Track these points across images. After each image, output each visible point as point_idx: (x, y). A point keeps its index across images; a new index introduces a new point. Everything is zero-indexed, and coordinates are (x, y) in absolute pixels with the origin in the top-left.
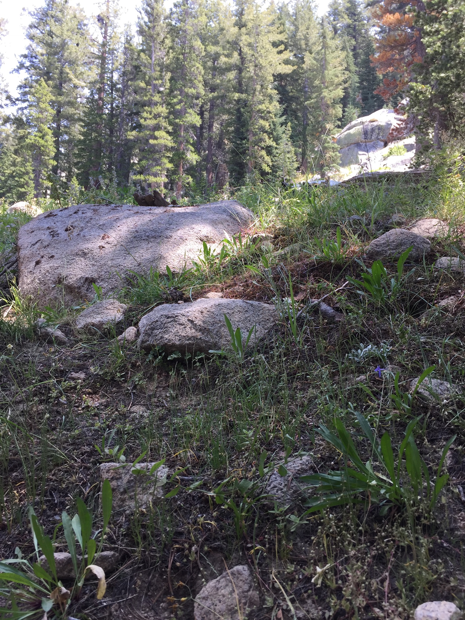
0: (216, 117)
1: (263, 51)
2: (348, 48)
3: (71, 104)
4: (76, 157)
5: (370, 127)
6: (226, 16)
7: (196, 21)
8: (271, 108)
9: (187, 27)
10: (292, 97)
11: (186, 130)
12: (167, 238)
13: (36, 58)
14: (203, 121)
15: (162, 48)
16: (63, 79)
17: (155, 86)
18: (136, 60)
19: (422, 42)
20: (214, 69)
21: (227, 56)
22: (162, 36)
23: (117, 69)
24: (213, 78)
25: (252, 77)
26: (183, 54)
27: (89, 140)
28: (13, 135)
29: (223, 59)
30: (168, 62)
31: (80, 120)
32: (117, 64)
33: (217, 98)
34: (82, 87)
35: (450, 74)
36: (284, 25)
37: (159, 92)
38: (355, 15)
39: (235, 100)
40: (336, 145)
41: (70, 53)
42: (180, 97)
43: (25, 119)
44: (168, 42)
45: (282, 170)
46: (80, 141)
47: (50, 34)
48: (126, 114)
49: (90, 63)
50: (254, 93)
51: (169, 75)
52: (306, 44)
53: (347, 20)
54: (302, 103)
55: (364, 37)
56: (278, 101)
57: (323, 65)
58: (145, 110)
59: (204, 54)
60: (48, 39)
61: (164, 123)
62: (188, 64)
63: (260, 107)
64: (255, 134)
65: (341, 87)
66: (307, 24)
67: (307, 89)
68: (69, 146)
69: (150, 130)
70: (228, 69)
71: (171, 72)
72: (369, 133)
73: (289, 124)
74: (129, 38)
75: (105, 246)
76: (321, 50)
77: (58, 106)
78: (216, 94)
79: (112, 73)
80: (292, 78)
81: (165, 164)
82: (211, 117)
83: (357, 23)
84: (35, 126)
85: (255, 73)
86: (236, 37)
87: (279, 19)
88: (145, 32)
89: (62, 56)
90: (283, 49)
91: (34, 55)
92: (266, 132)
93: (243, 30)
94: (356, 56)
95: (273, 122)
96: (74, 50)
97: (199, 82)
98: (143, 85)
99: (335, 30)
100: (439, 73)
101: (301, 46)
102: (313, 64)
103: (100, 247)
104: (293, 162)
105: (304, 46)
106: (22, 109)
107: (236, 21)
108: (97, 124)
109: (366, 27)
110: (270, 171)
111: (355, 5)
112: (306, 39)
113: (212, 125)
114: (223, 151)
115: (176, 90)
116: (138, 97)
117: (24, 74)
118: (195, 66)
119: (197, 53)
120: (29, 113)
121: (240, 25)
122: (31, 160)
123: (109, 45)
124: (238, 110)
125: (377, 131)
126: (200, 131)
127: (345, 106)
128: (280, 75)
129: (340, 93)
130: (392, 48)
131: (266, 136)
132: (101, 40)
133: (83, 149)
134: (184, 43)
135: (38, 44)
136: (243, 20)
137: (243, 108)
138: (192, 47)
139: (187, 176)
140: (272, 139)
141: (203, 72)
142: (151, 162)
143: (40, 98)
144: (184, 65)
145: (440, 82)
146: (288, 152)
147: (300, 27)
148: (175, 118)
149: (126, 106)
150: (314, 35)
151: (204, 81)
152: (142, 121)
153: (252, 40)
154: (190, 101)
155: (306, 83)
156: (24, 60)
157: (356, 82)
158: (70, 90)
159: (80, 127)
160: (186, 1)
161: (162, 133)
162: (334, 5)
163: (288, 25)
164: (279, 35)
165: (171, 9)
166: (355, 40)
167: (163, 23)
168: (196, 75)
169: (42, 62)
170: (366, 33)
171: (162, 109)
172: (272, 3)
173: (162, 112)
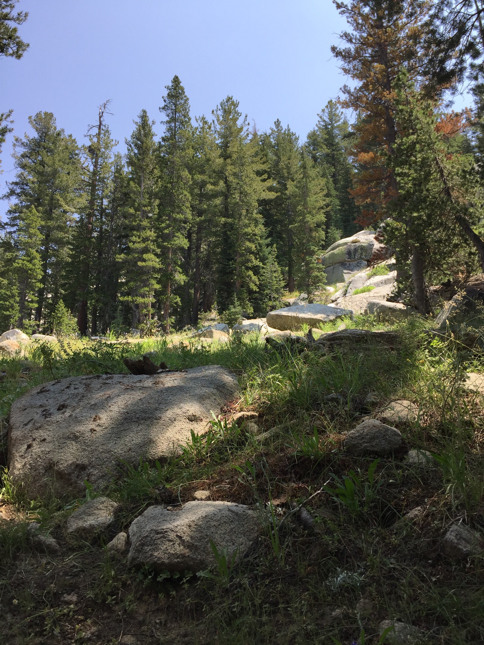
0: (204, 239)
1: (247, 180)
2: (328, 174)
3: (61, 228)
4: (63, 279)
5: (352, 248)
6: (211, 149)
7: (184, 153)
8: (257, 231)
9: (175, 158)
10: (276, 220)
11: (175, 252)
12: (156, 419)
13: (27, 185)
14: (191, 245)
15: (151, 178)
16: (54, 204)
17: (144, 212)
18: (126, 187)
20: (201, 195)
21: (214, 184)
22: (151, 167)
23: (107, 196)
24: (200, 203)
25: (238, 202)
26: (171, 183)
27: (77, 262)
29: (210, 187)
30: (157, 190)
31: (68, 243)
32: (107, 191)
33: (205, 221)
34: (72, 212)
35: (422, 214)
36: (266, 156)
37: (148, 217)
38: (333, 145)
39: (222, 224)
40: (321, 266)
41: (61, 181)
42: (168, 222)
43: (13, 243)
44: (157, 172)
45: (269, 289)
46: (67, 264)
47: (42, 163)
48: (115, 237)
49: (81, 190)
50: (240, 217)
51: (157, 202)
52: (288, 173)
53: (326, 150)
54: (285, 225)
55: (343, 165)
56: (263, 224)
57: (304, 193)
58: (133, 234)
59: (191, 183)
60: (40, 168)
61: (152, 247)
62: (176, 192)
63: (246, 230)
64: (242, 255)
65: (323, 211)
66: (288, 155)
67: (290, 213)
68: (57, 268)
69: (138, 253)
70: (215, 195)
71: (160, 199)
72: (352, 253)
73: (275, 245)
74: (119, 167)
75: (96, 429)
76: (303, 178)
77: (47, 231)
78: (203, 218)
79: (102, 199)
80: (276, 202)
81: (153, 285)
82: (199, 239)
83: (335, 152)
84: (24, 250)
85: (240, 199)
86: (222, 167)
87: (262, 151)
88: (135, 163)
89: (53, 183)
90: (266, 178)
91: (25, 182)
92: (252, 253)
93: (229, 161)
94: (335, 182)
95: (259, 243)
96: (65, 179)
97: (187, 208)
98: (132, 211)
99: (315, 158)
100: (412, 212)
101: (283, 174)
102: (295, 191)
103: (91, 430)
104: (280, 280)
105: (286, 175)
106: (10, 233)
107: (222, 153)
108: (86, 246)
109: (344, 156)
110: (258, 290)
111: (333, 137)
112: (288, 168)
113: (200, 246)
114: (210, 270)
115: (165, 215)
116: (127, 221)
117: (14, 200)
118: (182, 193)
119: (185, 182)
120: (18, 237)
121: (226, 156)
122: (17, 283)
123: (100, 174)
124: (225, 233)
125: (359, 251)
126: (187, 253)
127: (327, 228)
128: (264, 200)
129: (322, 217)
130: (368, 182)
131: (252, 257)
132: (91, 168)
133: (71, 271)
134: (172, 173)
135: (29, 172)
136: (228, 152)
137: (230, 231)
138: (180, 176)
139: (175, 297)
140: (258, 260)
141: (190, 198)
142: (139, 283)
143: (30, 224)
144: (172, 193)
146: (275, 272)
147: (282, 157)
148: (163, 242)
149: (115, 229)
150: (296, 164)
151: (192, 206)
152: (131, 245)
153: (237, 170)
154: (178, 225)
155: (289, 207)
156: (15, 187)
157: (337, 205)
158: (60, 216)
159: (68, 250)
160: (173, 136)
161: (151, 256)
162: (312, 136)
163: (271, 155)
164: (261, 165)
165: (160, 143)
166: (335, 168)
167: (152, 155)
168: (184, 202)
169: (33, 189)
170: (344, 161)
171: (150, 233)
172: (255, 135)
173: (150, 236)
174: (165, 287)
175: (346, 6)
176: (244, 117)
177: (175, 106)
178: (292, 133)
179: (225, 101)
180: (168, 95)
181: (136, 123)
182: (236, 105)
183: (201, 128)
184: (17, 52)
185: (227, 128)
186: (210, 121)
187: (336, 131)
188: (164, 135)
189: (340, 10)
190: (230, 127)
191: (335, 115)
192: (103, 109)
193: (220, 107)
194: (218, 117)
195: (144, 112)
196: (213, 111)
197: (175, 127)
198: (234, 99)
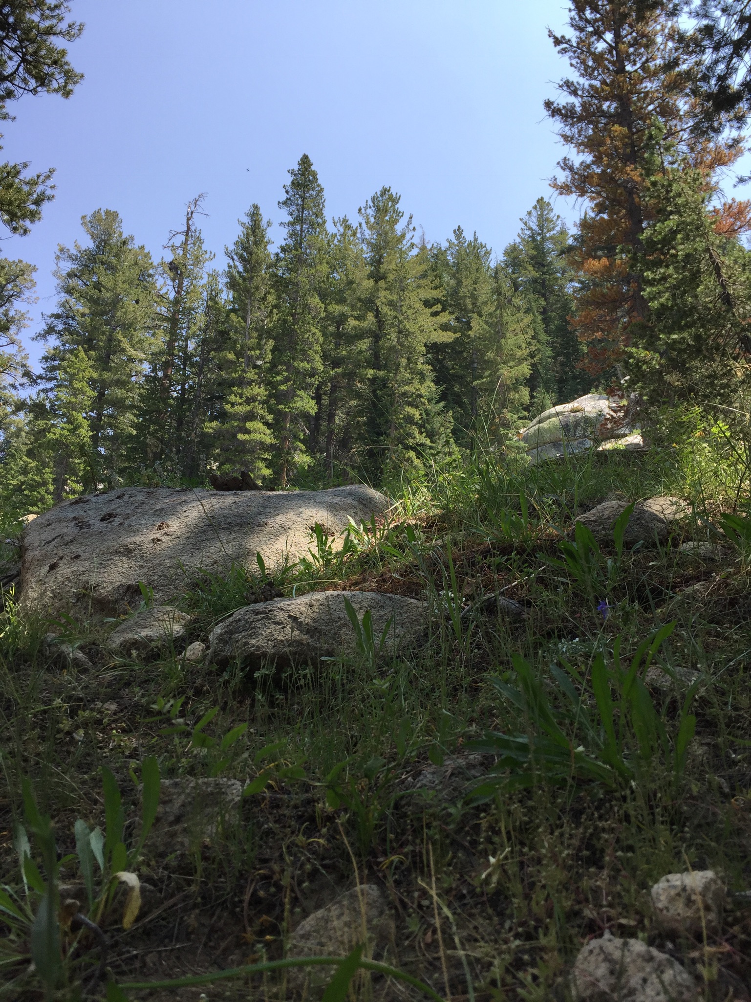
0: (340, 404)
1: (410, 312)
2: (535, 310)
3: (122, 384)
4: (122, 461)
5: (571, 420)
6: (356, 266)
7: (313, 271)
8: (423, 391)
9: (300, 278)
10: (453, 375)
11: (294, 420)
12: (259, 526)
13: (73, 319)
14: (320, 409)
15: (262, 307)
16: (112, 348)
17: (250, 358)
18: (223, 323)
19: (642, 296)
20: (338, 336)
21: (357, 318)
22: (263, 290)
23: (194, 335)
24: (336, 348)
25: (394, 346)
26: (293, 315)
27: (144, 435)
28: (27, 429)
29: (352, 322)
30: (271, 325)
31: (133, 407)
33: (342, 376)
34: (141, 361)
35: (685, 335)
36: (440, 278)
37: (255, 367)
38: (543, 266)
39: (369, 379)
40: (522, 444)
41: (125, 313)
42: (286, 374)
43: (48, 406)
44: (272, 299)
46: (130, 437)
47: (98, 286)
48: (204, 399)
49: (154, 327)
50: (397, 369)
51: (271, 343)
52: (473, 304)
53: (532, 273)
54: (468, 383)
55: (558, 296)
56: (433, 381)
57: (498, 332)
58: (233, 392)
59: (323, 315)
60: (94, 293)
61: (261, 411)
62: (300, 328)
63: (406, 388)
64: (398, 427)
65: (526, 362)
66: (473, 276)
67: (475, 365)
68: (114, 444)
69: (239, 419)
70: (360, 335)
71: (274, 339)
72: (571, 427)
73: (450, 413)
74: (213, 293)
75: (163, 538)
76: (496, 310)
77: (99, 385)
78: (340, 370)
79: (186, 340)
80: (453, 349)
81: (260, 470)
82: (333, 403)
83: (547, 276)
84: (64, 415)
85: (398, 342)
86: (371, 293)
87: (434, 270)
88: (239, 284)
89: (113, 316)
90: (439, 310)
91: (71, 314)
92: (416, 424)
93: (382, 283)
94: (546, 321)
95: (426, 410)
96: (132, 309)
97: (316, 353)
98: (231, 357)
99: (516, 286)
100: (670, 333)
101: (465, 306)
102: (484, 330)
103: (153, 540)
105: (470, 307)
106: (46, 391)
107: (372, 272)
108: (159, 412)
109: (560, 282)
111: (543, 252)
112: (474, 297)
113: (334, 415)
114: (349, 451)
115: (281, 364)
116: (223, 374)
117: (53, 341)
118: (310, 331)
119: (314, 314)
120: (56, 396)
121: (377, 276)
122: (51, 464)
123: (185, 303)
124: (374, 393)
125: (582, 424)
126: (313, 421)
127: (532, 389)
128: (435, 345)
129: (525, 369)
130: (599, 305)
131: (415, 431)
132: (172, 295)
133: (135, 448)
134: (295, 300)
135: (78, 299)
136: (382, 271)
137: (381, 390)
138: (307, 305)
140: (424, 434)
141: (321, 339)
142: (238, 466)
143: (74, 374)
144: (294, 330)
145: (672, 345)
147: (464, 280)
148: (278, 404)
149: (204, 386)
150: (485, 291)
151: (322, 351)
152: (228, 407)
153: (395, 297)
154: (301, 379)
155: (474, 356)
156: (55, 322)
157: (549, 357)
158: (121, 365)
159: (132, 417)
160: (298, 244)
161: (257, 425)
162: (512, 252)
163: (446, 278)
164: (433, 291)
165: (277, 254)
166: (545, 300)
167: (265, 273)
168: (312, 344)
169: (82, 325)
170: (560, 290)
171: (259, 390)
172: (423, 248)
173: (258, 394)
174: (277, 473)
175: (569, 40)
176: (408, 219)
177: (303, 201)
178: (481, 244)
179: (379, 193)
180: (293, 183)
181: (243, 224)
182: (395, 200)
183: (341, 235)
184: (65, 86)
185: (381, 235)
186: (355, 225)
187: (549, 245)
188: (283, 243)
189: (559, 48)
190: (386, 233)
191: (547, 219)
192: (193, 207)
193: (370, 203)
194: (368, 219)
195: (256, 207)
196: (360, 210)
197: (302, 231)
198: (393, 191)
